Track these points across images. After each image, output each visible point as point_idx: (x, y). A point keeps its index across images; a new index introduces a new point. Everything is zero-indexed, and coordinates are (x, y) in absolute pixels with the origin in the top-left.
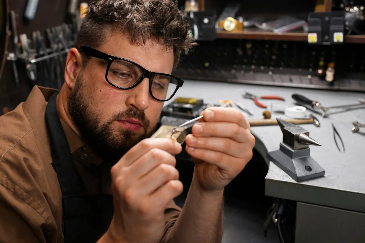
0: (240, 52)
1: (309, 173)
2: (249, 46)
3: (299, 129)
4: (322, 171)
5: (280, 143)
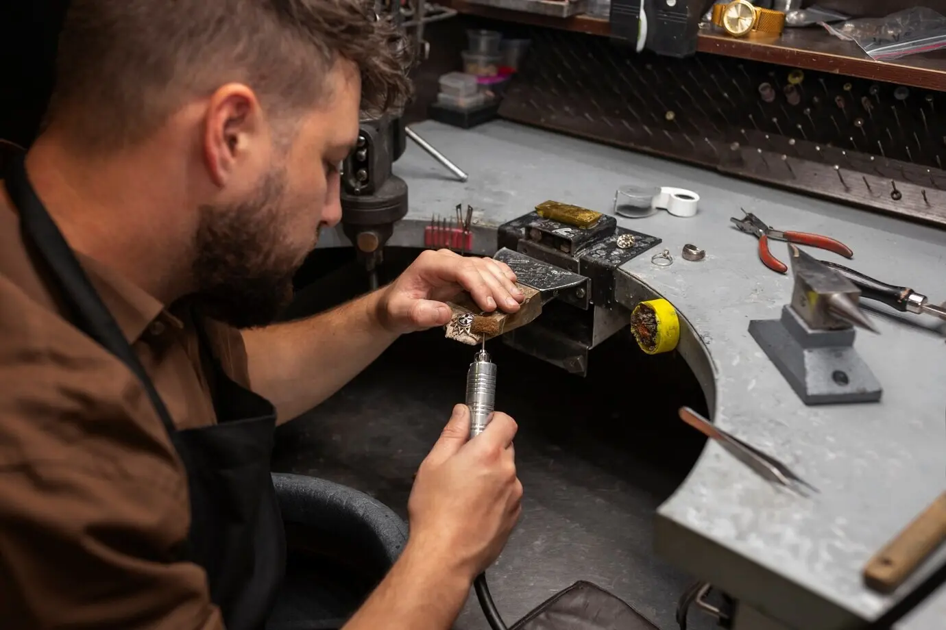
0: (767, 93)
1: (839, 389)
2: (795, 80)
3: (835, 279)
4: (876, 389)
5: (785, 306)
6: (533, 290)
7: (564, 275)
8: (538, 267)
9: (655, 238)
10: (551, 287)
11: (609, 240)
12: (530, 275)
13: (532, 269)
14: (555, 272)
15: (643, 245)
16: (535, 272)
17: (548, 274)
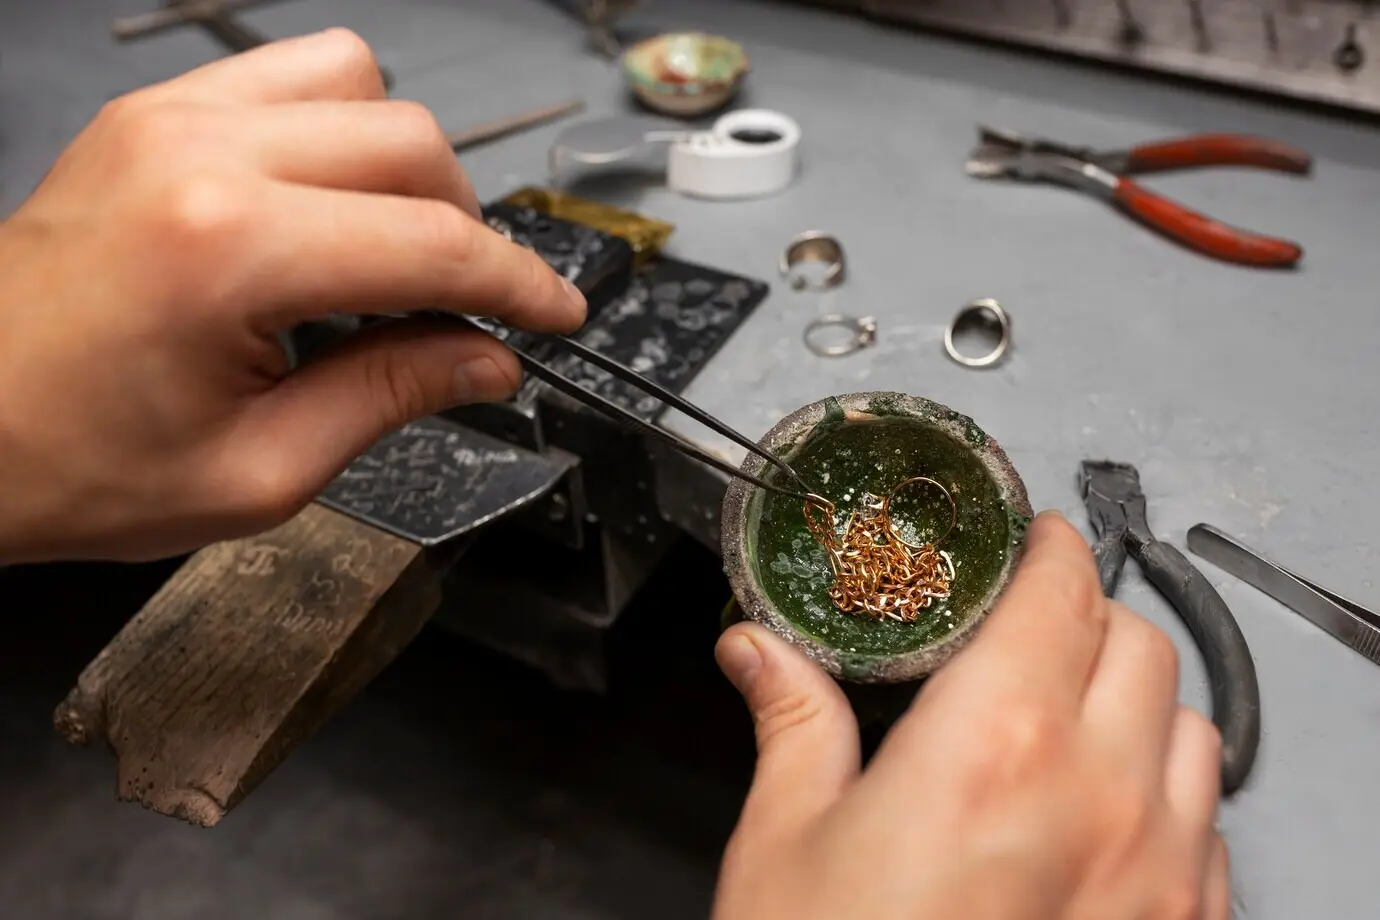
6: (402, 545)
7: (493, 463)
8: (412, 440)
9: (747, 282)
10: (458, 525)
11: (616, 311)
12: (387, 481)
13: (394, 455)
14: (466, 457)
15: (718, 318)
16: (402, 464)
17: (445, 469)
